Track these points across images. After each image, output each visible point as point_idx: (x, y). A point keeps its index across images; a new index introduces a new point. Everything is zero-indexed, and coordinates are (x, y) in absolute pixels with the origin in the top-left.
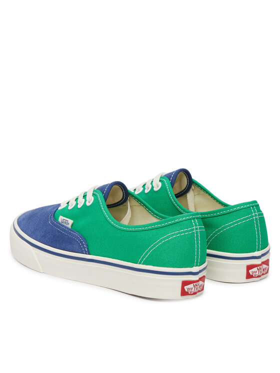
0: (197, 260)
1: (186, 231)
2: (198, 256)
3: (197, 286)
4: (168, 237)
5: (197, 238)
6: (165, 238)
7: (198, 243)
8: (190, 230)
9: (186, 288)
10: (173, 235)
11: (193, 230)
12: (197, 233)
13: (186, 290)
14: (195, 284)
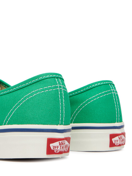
0: (62, 119)
1: (50, 88)
2: (62, 114)
3: (62, 144)
4: (32, 94)
5: (61, 96)
6: (29, 95)
7: (62, 101)
8: (54, 87)
9: (52, 145)
10: (37, 91)
11: (57, 87)
12: (61, 91)
13: (52, 148)
14: (60, 142)
